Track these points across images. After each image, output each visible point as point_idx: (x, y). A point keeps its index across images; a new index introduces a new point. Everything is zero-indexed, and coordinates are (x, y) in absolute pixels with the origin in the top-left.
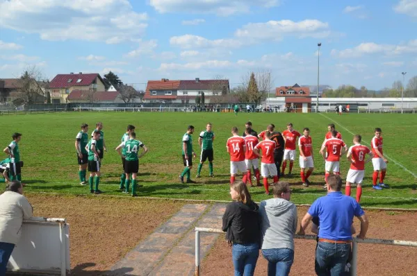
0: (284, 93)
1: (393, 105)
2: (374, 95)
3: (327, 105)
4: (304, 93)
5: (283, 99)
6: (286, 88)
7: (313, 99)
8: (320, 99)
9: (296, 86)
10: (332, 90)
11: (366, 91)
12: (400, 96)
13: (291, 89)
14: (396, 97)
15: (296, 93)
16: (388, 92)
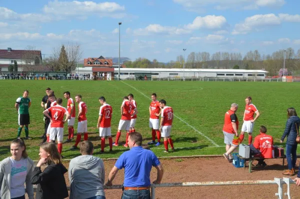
0: (91, 63)
1: (177, 74)
2: (163, 66)
3: (127, 74)
4: (108, 64)
5: (90, 68)
6: (93, 59)
7: (116, 69)
8: (121, 69)
9: (101, 57)
10: (130, 62)
11: (158, 63)
12: (182, 68)
13: (97, 60)
14: (179, 68)
15: (101, 63)
16: (174, 64)
